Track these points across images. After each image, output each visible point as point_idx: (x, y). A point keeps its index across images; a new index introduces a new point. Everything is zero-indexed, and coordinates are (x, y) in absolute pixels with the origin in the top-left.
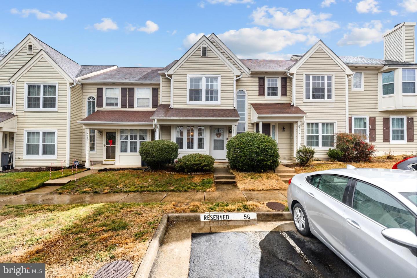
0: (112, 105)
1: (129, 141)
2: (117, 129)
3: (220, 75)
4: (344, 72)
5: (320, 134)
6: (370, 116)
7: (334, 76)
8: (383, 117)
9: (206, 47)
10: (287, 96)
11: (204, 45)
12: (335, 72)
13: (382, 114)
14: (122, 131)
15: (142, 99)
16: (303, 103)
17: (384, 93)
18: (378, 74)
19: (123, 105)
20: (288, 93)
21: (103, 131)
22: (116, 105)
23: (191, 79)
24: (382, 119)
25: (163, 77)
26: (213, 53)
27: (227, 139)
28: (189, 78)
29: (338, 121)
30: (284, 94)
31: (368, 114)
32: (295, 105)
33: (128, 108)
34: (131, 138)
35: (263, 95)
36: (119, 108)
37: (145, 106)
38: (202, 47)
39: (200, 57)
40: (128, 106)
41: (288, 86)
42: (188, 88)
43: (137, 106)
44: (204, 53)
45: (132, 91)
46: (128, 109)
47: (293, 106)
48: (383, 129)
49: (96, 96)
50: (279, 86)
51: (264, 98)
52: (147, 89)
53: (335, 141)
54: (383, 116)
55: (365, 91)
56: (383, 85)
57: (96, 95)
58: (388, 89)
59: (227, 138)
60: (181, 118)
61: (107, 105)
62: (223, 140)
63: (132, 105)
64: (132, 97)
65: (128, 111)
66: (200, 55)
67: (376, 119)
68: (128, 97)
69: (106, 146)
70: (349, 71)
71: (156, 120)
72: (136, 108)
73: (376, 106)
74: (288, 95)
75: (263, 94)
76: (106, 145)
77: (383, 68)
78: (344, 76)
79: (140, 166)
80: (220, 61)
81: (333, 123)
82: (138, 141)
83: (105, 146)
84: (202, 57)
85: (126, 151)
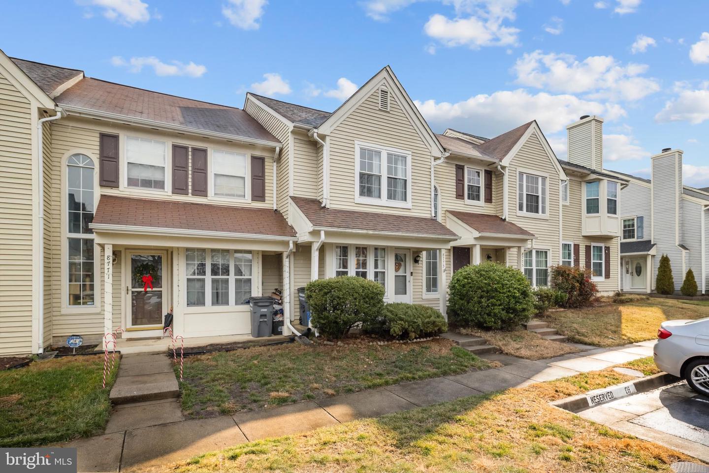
0: (147, 183)
1: (208, 278)
2: (178, 248)
3: (410, 153)
4: (557, 176)
5: (534, 268)
6: (575, 242)
7: (548, 179)
8: (585, 245)
9: (387, 92)
10: (491, 202)
11: (384, 88)
12: (551, 174)
13: (584, 240)
14: (190, 253)
15: (225, 178)
16: (515, 217)
17: (589, 211)
18: (582, 183)
19: (179, 187)
20: (493, 198)
21: (120, 252)
22: (160, 185)
23: (363, 150)
24: (585, 247)
25: (296, 137)
26: (399, 108)
27: (412, 275)
28: (359, 150)
29: (554, 247)
30: (489, 200)
31: (572, 239)
32: (507, 220)
33: (190, 195)
34: (214, 272)
35: (462, 198)
36: (166, 194)
37: (233, 195)
38: (382, 91)
39: (377, 109)
40: (190, 191)
41: (493, 187)
42: (357, 170)
43: (215, 194)
44: (384, 103)
45: (201, 154)
46: (190, 199)
47: (505, 219)
48: (585, 261)
49: (98, 156)
50: (482, 185)
51: (463, 203)
52: (238, 154)
53: (549, 279)
54: (586, 242)
55: (570, 206)
56: (587, 200)
57: (98, 152)
58: (593, 206)
59: (412, 273)
60: (371, 232)
61: (132, 182)
62: (406, 276)
63: (201, 190)
64: (201, 171)
65: (193, 204)
66: (377, 105)
67: (580, 246)
68: (190, 168)
69: (133, 292)
70: (563, 176)
71: (323, 233)
72: (213, 198)
73: (579, 229)
74: (493, 201)
75: (461, 196)
76: (130, 288)
77: (590, 176)
78: (558, 181)
79: (251, 338)
80: (410, 124)
81: (546, 250)
82: (232, 278)
83: (130, 293)
84: (380, 110)
85: (201, 302)
